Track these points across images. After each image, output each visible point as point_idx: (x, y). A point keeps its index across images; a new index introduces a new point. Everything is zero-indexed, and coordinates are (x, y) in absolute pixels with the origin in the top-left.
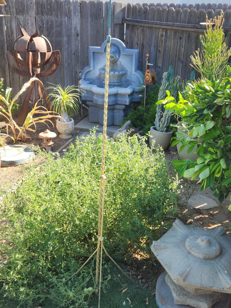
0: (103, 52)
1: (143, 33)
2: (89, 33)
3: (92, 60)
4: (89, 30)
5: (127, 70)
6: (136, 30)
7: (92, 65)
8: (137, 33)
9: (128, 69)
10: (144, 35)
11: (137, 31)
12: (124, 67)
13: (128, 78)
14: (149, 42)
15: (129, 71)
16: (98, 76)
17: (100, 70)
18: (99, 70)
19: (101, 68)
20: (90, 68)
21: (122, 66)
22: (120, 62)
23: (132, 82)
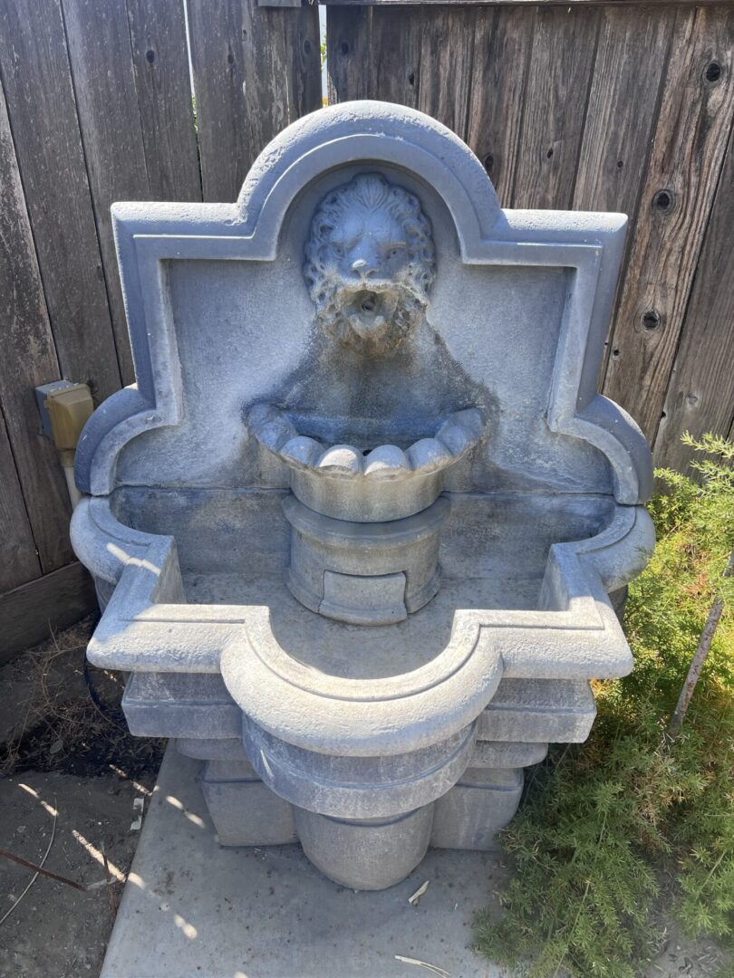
0: (272, 257)
1: (486, 70)
2: (82, 81)
3: (166, 341)
4: (78, 53)
5: (493, 400)
6: (426, 50)
7: (170, 380)
8: (436, 76)
9: (502, 393)
10: (495, 82)
11: (427, 63)
12: (467, 380)
13: (498, 461)
14: (552, 135)
15: (512, 401)
16: (239, 463)
17: (247, 410)
18: (238, 415)
19: (259, 401)
20: (154, 406)
21: (457, 367)
22: (437, 339)
23: (525, 489)
